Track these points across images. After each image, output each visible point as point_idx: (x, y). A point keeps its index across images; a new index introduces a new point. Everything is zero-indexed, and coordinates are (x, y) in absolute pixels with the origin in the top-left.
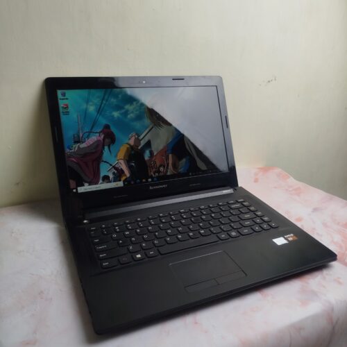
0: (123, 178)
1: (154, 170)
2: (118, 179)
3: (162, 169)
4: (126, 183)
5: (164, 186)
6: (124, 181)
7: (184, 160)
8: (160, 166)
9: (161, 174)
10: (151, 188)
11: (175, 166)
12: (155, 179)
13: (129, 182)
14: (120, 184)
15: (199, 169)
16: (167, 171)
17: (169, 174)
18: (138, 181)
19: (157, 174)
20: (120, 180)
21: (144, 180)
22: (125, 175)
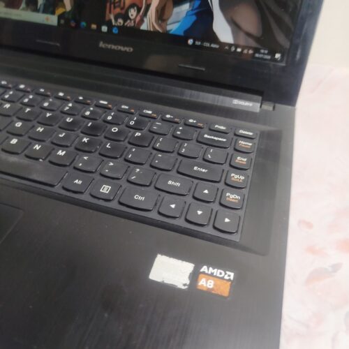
0: (60, 11)
1: (118, 10)
2: (51, 9)
3: (133, 13)
4: (62, 22)
5: (127, 49)
6: (60, 17)
7: (186, 7)
8: (132, 6)
9: (129, 24)
10: (102, 45)
11: (162, 15)
12: (115, 31)
13: (67, 21)
14: (52, 20)
15: (213, 38)
16: (142, 21)
17: (144, 27)
18: (84, 24)
19: (121, 21)
20: (53, 13)
21: (94, 26)
22: (64, 6)
